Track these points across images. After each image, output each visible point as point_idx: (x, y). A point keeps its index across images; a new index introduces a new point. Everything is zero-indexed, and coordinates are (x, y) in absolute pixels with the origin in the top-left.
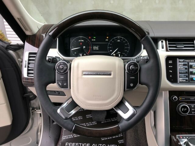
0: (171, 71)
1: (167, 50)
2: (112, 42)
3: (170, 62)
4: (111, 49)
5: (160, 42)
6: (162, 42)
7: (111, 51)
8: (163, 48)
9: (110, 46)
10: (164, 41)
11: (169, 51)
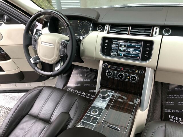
0: (106, 48)
1: (108, 33)
2: (82, 24)
3: (107, 41)
4: (80, 29)
5: (106, 26)
6: (107, 26)
7: (80, 30)
8: (106, 31)
9: (80, 27)
10: (108, 26)
11: (109, 34)
